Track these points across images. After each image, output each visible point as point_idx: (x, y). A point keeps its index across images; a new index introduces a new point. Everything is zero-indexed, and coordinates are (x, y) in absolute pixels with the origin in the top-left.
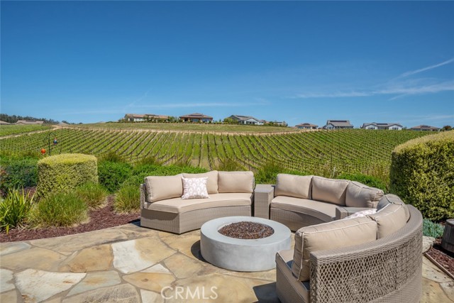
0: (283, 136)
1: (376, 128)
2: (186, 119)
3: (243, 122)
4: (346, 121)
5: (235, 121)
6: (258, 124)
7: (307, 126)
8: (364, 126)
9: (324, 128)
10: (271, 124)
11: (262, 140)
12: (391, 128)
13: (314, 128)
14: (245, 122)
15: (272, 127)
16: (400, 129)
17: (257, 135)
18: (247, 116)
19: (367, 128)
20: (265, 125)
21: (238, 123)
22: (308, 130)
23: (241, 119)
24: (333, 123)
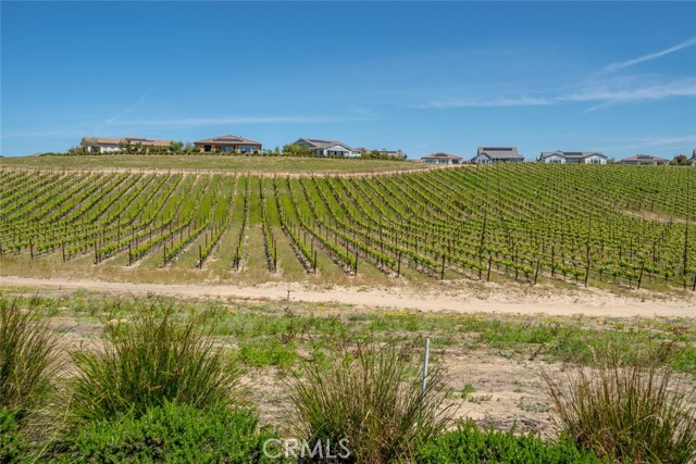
0: (395, 177)
1: (563, 161)
2: (208, 148)
3: (322, 152)
4: (510, 149)
5: (305, 150)
6: (351, 155)
7: (442, 158)
8: (543, 157)
9: (473, 161)
10: (375, 155)
11: (356, 186)
12: (587, 160)
13: (455, 161)
14: (325, 152)
15: (376, 161)
16: (603, 161)
17: (345, 176)
18: (329, 140)
19: (547, 161)
20: (364, 157)
21: (310, 154)
22: (442, 167)
23: (318, 145)
24: (487, 152)
